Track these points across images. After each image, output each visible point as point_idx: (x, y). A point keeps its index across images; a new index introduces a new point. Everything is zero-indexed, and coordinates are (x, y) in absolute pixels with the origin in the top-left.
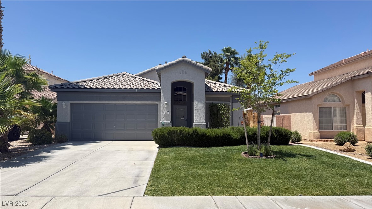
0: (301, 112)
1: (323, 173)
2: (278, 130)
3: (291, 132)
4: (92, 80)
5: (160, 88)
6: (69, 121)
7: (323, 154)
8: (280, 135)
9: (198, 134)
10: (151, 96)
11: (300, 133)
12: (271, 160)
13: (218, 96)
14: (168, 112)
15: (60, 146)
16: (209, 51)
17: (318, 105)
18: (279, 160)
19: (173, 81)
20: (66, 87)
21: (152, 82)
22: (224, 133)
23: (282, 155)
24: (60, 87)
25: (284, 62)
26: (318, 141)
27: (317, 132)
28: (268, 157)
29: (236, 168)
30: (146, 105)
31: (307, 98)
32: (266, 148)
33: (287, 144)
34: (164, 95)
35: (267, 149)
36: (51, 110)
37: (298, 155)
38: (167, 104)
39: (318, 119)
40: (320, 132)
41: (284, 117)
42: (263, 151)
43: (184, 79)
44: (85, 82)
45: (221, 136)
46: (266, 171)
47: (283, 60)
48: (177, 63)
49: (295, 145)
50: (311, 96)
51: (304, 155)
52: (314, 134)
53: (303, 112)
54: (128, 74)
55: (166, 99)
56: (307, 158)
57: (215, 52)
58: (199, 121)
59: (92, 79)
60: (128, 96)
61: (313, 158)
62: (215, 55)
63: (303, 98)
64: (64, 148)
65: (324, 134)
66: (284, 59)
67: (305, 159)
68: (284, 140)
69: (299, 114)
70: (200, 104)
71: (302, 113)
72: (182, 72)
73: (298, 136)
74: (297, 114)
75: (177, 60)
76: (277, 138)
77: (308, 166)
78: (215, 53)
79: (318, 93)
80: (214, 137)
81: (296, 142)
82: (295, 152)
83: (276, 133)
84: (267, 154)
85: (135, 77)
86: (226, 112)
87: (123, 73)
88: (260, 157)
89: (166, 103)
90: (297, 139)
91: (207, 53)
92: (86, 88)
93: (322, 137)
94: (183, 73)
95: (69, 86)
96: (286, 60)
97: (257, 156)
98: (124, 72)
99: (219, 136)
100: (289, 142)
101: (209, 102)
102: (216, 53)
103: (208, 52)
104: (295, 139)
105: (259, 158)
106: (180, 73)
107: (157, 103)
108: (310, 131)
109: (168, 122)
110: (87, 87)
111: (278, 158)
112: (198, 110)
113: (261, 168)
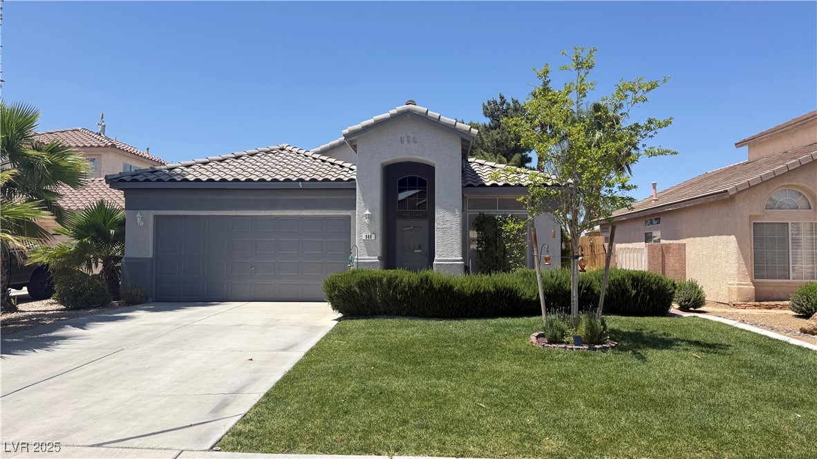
0: (708, 236)
1: (733, 394)
2: (640, 278)
3: (674, 285)
4: (205, 164)
5: (355, 177)
6: (151, 255)
7: (749, 339)
8: (645, 290)
9: (431, 286)
10: (335, 197)
11: (702, 287)
12: (600, 356)
13: (497, 197)
14: (373, 236)
15: (120, 313)
16: (502, 98)
17: (750, 217)
18: (622, 355)
19: (383, 161)
20: (142, 179)
21: (341, 166)
22: (499, 284)
23: (637, 342)
24: (129, 180)
25: (640, 103)
26: (750, 306)
27: (747, 285)
28: (597, 346)
29: (498, 374)
30: (325, 218)
31: (723, 199)
32: (591, 323)
33: (663, 311)
34: (363, 194)
35: (593, 327)
36: (112, 232)
37: (679, 343)
38: (370, 217)
39: (750, 252)
40: (754, 284)
41: (668, 246)
42: (582, 330)
43: (411, 156)
44: (188, 166)
45: (491, 292)
46: (573, 385)
47: (638, 96)
48: (394, 118)
49: (686, 315)
50: (731, 193)
51: (697, 343)
52: (739, 288)
53: (713, 236)
54: (290, 148)
55: (368, 204)
56: (702, 351)
57: (515, 99)
58: (448, 256)
59: (207, 160)
60: (283, 197)
61: (719, 351)
62: (515, 106)
63: (712, 200)
64: (123, 318)
65: (765, 288)
66: (640, 93)
67: (694, 353)
68: (655, 302)
69: (704, 239)
70: (448, 216)
71: (711, 237)
72: (406, 141)
73: (696, 294)
74: (698, 239)
75: (394, 111)
76: (637, 299)
77: (698, 371)
78: (515, 102)
79: (751, 187)
80: (471, 294)
81: (692, 309)
82: (675, 335)
83: (635, 287)
84: (594, 339)
85: (306, 156)
86: (517, 235)
87: (281, 146)
88: (574, 347)
89: (367, 212)
90: (693, 302)
91: (495, 102)
92: (187, 180)
93: (761, 298)
94: (409, 142)
95: (150, 177)
96: (647, 95)
97: (568, 343)
98: (283, 145)
99: (485, 292)
100: (669, 306)
101: (476, 212)
102: (517, 101)
103: (499, 101)
104: (689, 301)
105: (572, 349)
106: (402, 142)
107: (348, 213)
108: (729, 283)
109: (374, 257)
110: (188, 177)
111: (622, 349)
112: (444, 231)
113: (564, 377)
